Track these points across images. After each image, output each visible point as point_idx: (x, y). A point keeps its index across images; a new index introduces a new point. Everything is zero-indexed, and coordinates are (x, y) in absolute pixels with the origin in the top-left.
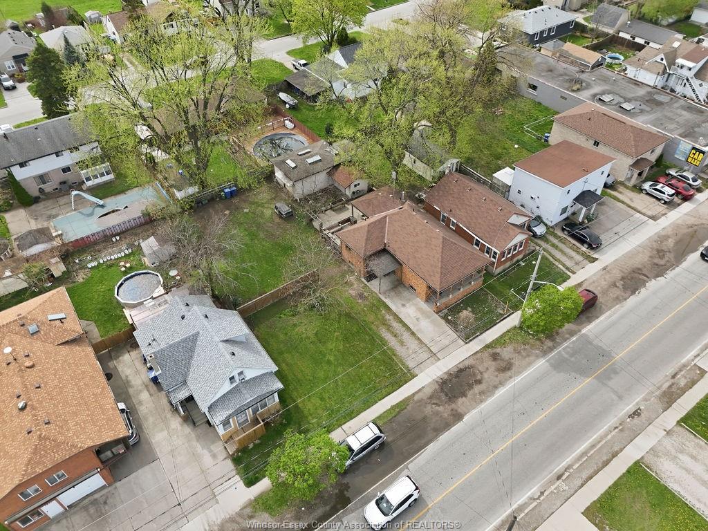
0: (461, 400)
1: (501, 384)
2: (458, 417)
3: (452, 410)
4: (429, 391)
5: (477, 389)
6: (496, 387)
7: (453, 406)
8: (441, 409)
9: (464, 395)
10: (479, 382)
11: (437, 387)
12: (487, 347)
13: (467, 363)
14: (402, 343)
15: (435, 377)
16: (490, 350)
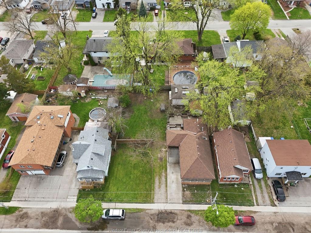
0: (161, 224)
3: (155, 225)
4: (153, 212)
5: (170, 224)
7: (156, 224)
8: (151, 221)
9: (164, 223)
10: (174, 222)
11: (157, 213)
12: (190, 211)
13: (176, 211)
14: (160, 187)
15: (160, 208)
16: (189, 213)
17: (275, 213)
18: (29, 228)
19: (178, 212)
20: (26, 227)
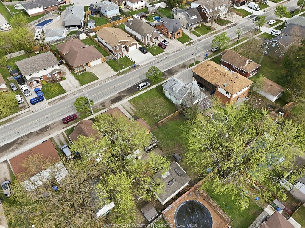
1: (105, 100)
2: (119, 93)
4: (125, 98)
5: (112, 99)
6: (107, 99)
7: (119, 95)
9: (116, 97)
11: (123, 99)
14: (130, 108)
15: (123, 101)
16: (105, 107)
17: (50, 135)
18: (176, 66)
19: (111, 105)
20: (178, 66)
